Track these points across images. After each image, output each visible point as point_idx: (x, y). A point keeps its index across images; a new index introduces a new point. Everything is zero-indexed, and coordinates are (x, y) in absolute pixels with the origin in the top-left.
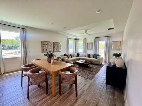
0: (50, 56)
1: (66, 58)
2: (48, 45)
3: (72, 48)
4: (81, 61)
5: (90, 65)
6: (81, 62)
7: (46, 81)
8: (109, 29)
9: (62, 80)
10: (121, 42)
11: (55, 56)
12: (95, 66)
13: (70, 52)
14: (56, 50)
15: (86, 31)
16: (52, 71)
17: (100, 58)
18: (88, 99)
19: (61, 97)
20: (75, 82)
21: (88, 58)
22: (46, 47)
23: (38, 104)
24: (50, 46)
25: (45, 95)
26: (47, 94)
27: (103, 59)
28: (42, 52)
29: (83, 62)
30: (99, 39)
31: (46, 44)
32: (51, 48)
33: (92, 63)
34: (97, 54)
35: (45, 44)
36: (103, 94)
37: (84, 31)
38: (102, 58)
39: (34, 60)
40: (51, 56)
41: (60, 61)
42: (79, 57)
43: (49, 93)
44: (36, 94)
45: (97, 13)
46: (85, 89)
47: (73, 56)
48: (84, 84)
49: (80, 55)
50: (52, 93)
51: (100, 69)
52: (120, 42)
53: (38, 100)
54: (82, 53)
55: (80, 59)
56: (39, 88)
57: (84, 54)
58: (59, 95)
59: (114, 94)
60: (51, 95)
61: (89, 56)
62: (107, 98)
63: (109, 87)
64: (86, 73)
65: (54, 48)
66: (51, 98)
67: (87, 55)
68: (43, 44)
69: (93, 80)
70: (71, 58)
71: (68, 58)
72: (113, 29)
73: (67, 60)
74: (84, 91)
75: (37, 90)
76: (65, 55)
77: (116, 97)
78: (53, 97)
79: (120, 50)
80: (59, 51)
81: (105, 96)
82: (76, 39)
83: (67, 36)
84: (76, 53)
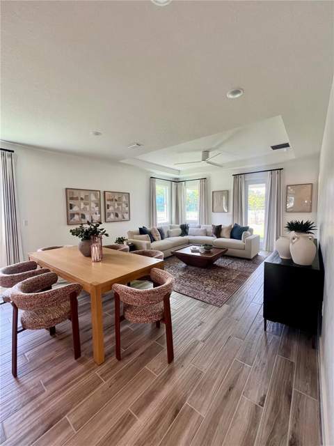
0: (90, 235)
1: (143, 241)
2: (85, 200)
3: (167, 208)
4: (192, 247)
5: (220, 262)
6: (192, 251)
7: (73, 315)
8: (274, 148)
9: (125, 310)
10: (312, 187)
11: (107, 235)
12: (235, 263)
13: (158, 222)
14: (112, 216)
15: (206, 154)
16: (91, 285)
17: (250, 237)
18: (206, 367)
19: (123, 365)
20: (166, 316)
21: (213, 239)
22: (79, 206)
23: (44, 391)
24: (93, 205)
25: (72, 361)
26: (76, 359)
27: (261, 241)
28: (68, 224)
29: (198, 251)
30: (248, 177)
31: (82, 199)
32: (97, 209)
33: (225, 253)
34: (244, 226)
35: (77, 199)
36: (253, 350)
37: (200, 154)
38: (258, 237)
39: (39, 250)
40: (93, 234)
41: (125, 250)
42: (185, 237)
43: (83, 355)
44: (41, 360)
45: (231, 96)
46: (200, 338)
47: (168, 232)
48: (197, 322)
49: (190, 230)
50: (91, 354)
51: (251, 273)
52: (310, 186)
53: (47, 379)
54: (198, 225)
55: (189, 243)
56: (53, 340)
57: (204, 226)
58: (117, 360)
59: (286, 351)
60: (90, 361)
61: (218, 231)
62: (267, 364)
63: (275, 328)
64: (207, 285)
65: (108, 211)
66: (90, 369)
67: (210, 229)
68: (72, 199)
69: (225, 307)
70: (162, 239)
71: (153, 240)
72: (286, 145)
73: (148, 246)
74: (196, 343)
75: (46, 347)
76: (142, 231)
77: (294, 359)
78: (96, 365)
79: (310, 211)
80: (123, 220)
81: (259, 356)
82: (177, 181)
83: (149, 172)
84: (179, 226)
